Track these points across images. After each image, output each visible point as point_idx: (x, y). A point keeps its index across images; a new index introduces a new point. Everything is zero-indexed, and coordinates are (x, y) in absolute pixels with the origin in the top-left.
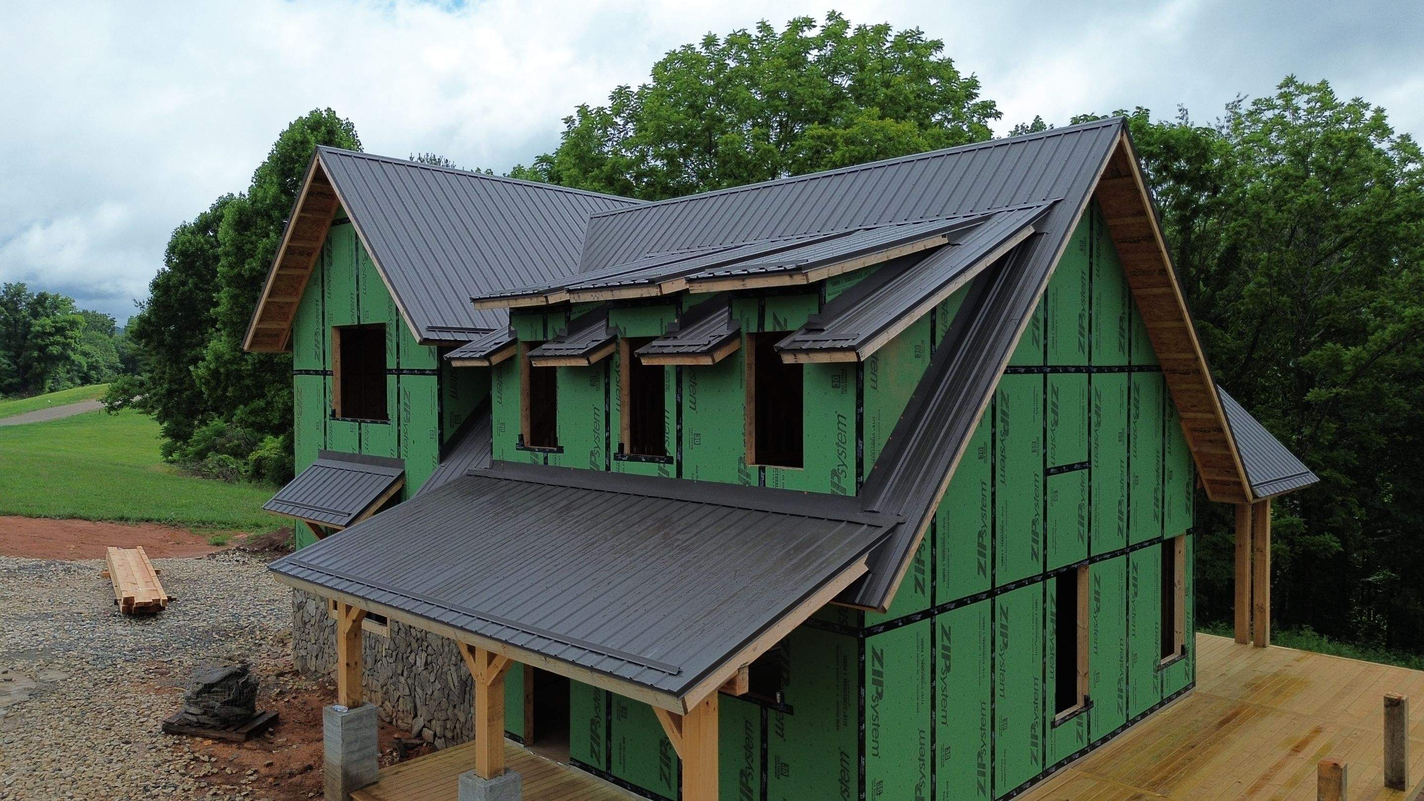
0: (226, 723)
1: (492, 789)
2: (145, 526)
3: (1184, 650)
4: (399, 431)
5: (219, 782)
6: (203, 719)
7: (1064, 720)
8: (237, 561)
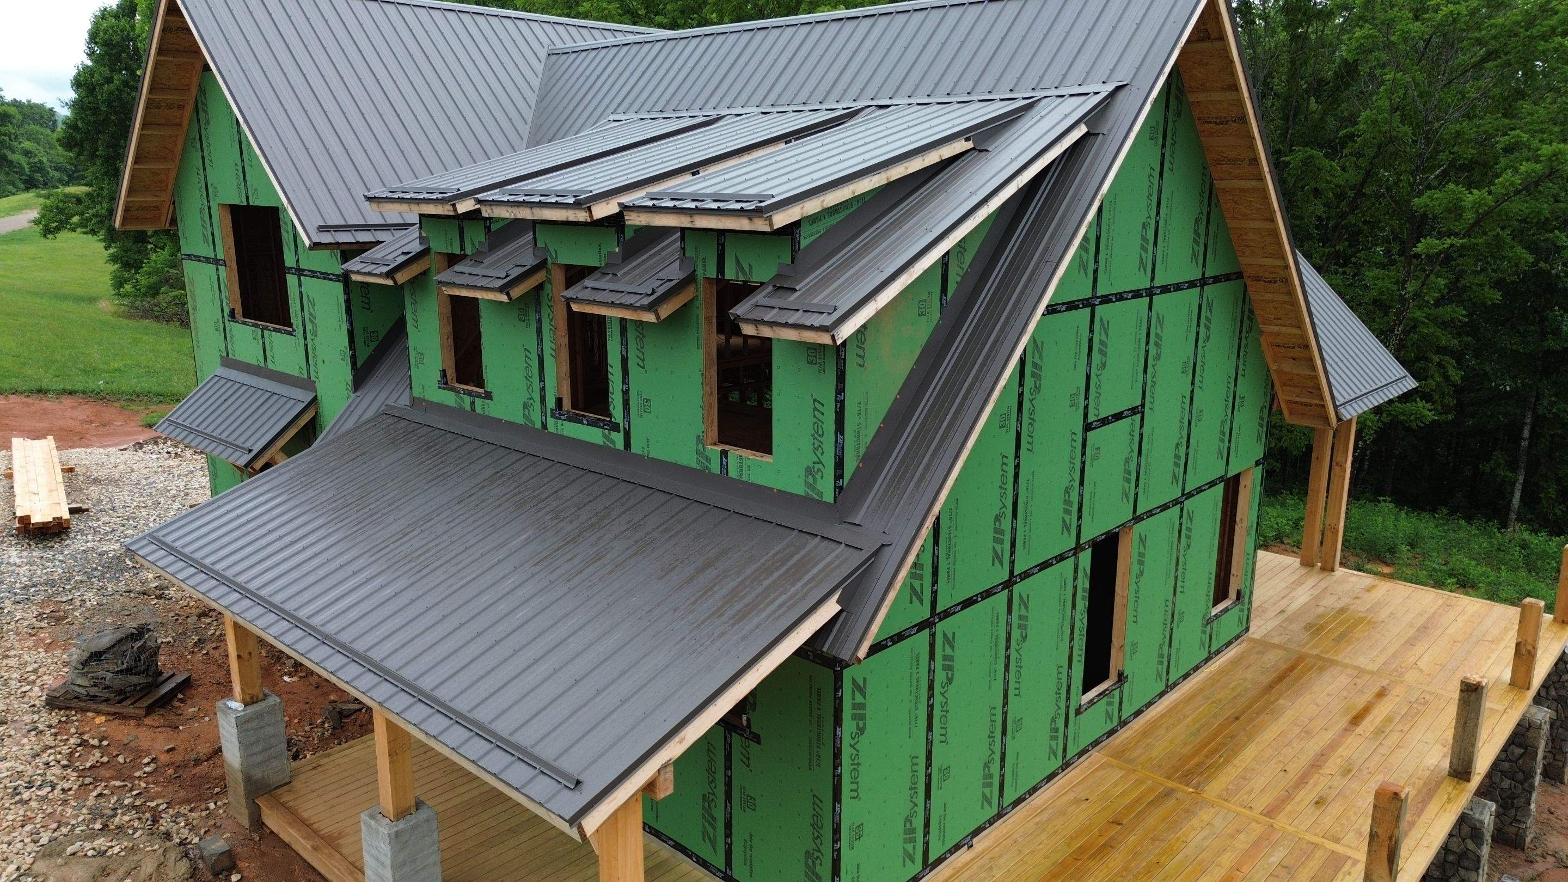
0: (122, 695)
1: (397, 834)
2: (67, 401)
3: (1239, 595)
4: (306, 345)
5: (107, 775)
6: (93, 691)
7: (1092, 702)
8: (168, 453)
